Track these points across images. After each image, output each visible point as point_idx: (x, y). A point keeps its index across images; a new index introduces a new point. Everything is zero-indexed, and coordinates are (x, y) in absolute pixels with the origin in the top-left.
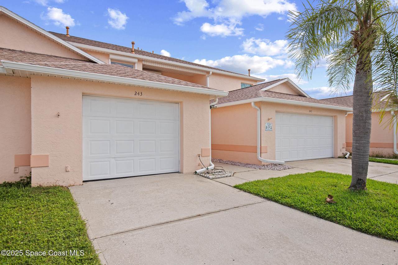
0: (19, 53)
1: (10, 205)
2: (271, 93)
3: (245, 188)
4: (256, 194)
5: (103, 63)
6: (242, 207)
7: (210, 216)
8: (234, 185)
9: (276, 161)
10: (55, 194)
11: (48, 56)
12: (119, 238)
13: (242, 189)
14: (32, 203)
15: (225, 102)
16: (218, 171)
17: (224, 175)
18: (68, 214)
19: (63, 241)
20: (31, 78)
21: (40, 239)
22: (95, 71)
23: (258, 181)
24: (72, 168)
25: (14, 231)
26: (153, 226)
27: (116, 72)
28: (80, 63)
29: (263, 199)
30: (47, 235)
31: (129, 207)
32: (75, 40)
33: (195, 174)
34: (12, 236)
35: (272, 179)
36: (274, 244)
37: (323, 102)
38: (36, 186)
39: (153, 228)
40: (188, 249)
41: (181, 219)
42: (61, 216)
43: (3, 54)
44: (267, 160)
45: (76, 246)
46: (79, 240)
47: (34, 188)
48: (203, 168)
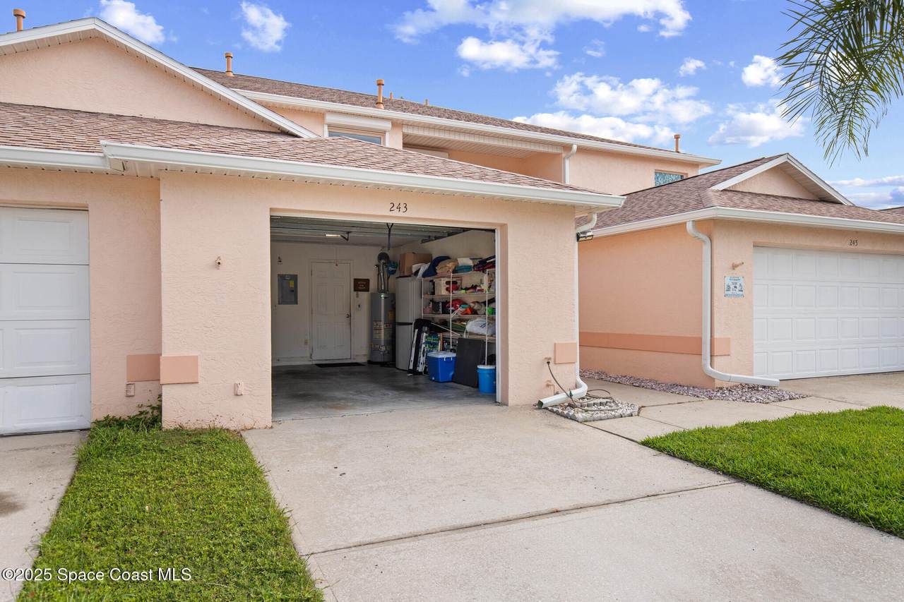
0: (131, 121)
1: (121, 470)
2: (740, 195)
3: (673, 446)
4: (705, 464)
5: (313, 137)
6: (667, 495)
7: (584, 514)
8: (642, 438)
9: (754, 377)
10: (213, 447)
11: (191, 124)
12: (364, 555)
13: (664, 449)
14: (168, 467)
15: (615, 223)
16: (598, 401)
17: (613, 413)
18: (247, 495)
19: (243, 554)
20: (159, 180)
21: (192, 546)
22: (299, 156)
23: (707, 431)
24: (247, 386)
25: (136, 525)
26: (443, 533)
27: (345, 157)
28: (263, 139)
29: (722, 478)
30: (207, 539)
31: (382, 483)
32: (247, 84)
33: (539, 409)
34: (135, 538)
35: (747, 425)
36: (760, 595)
37: (890, 216)
38: (173, 428)
39: (443, 537)
40: (534, 594)
41: (511, 517)
42: (233, 498)
43: (99, 127)
44: (728, 374)
45: (272, 567)
46: (277, 555)
47: (167, 431)
48: (557, 393)
